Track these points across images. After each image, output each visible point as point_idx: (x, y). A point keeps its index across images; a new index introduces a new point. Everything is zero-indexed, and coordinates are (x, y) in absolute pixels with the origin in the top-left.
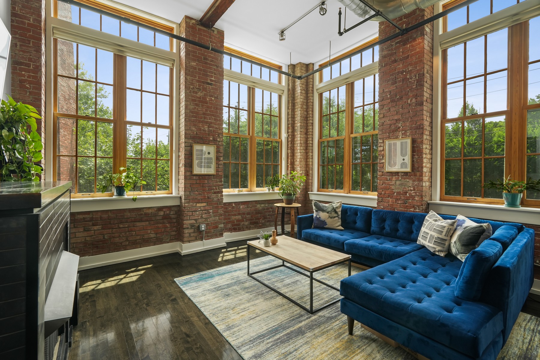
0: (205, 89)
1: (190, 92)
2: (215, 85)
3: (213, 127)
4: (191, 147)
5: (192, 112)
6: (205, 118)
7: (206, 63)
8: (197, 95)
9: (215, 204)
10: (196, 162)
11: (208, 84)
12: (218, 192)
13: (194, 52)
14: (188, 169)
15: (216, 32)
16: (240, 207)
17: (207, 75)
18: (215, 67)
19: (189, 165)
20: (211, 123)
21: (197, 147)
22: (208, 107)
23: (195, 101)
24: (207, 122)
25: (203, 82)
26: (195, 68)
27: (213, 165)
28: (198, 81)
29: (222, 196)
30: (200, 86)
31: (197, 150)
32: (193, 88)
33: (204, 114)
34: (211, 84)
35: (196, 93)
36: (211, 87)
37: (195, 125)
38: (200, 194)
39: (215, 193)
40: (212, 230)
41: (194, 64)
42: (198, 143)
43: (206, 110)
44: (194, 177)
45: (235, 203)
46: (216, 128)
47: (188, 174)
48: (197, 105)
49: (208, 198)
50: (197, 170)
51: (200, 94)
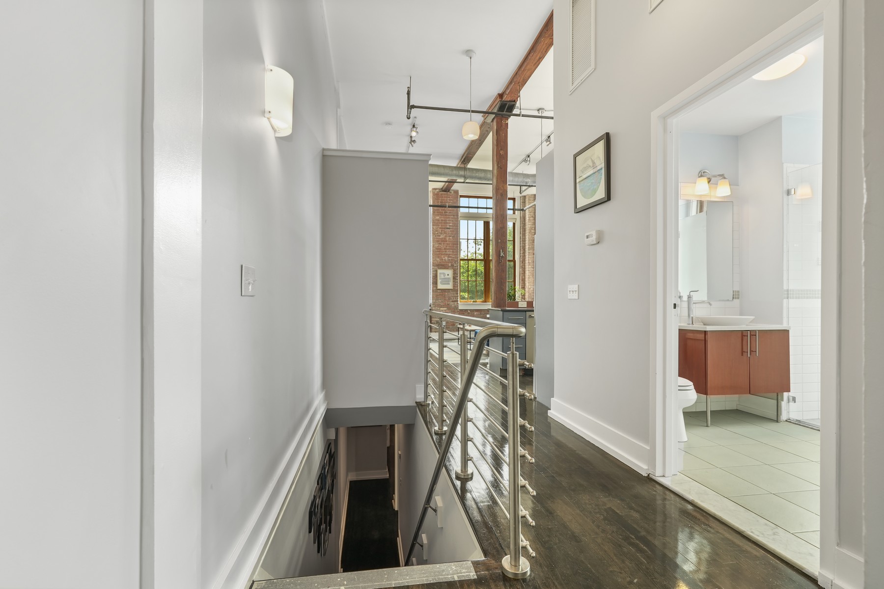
0: (445, 233)
1: (436, 236)
2: (452, 228)
3: (451, 257)
4: (437, 271)
5: (437, 249)
6: (445, 252)
7: (446, 215)
8: (440, 237)
9: (453, 309)
10: (439, 281)
11: (448, 228)
12: (455, 301)
13: (438, 210)
14: (435, 285)
15: (452, 193)
16: (474, 314)
17: (447, 223)
18: (452, 217)
19: (435, 283)
20: (450, 254)
21: (439, 271)
22: (447, 244)
23: (439, 241)
24: (447, 254)
25: (444, 228)
26: (439, 220)
27: (451, 283)
28: (441, 228)
29: (458, 304)
30: (442, 231)
31: (440, 273)
32: (438, 233)
33: (445, 249)
34: (449, 228)
35: (440, 236)
36: (449, 230)
37: (439, 257)
38: (442, 302)
39: (453, 301)
40: (451, 327)
41: (438, 218)
42: (441, 268)
43: (446, 247)
44: (439, 291)
45: (470, 310)
46: (453, 257)
47: (435, 288)
48: (440, 244)
49: (448, 304)
50: (440, 286)
51: (442, 236)
